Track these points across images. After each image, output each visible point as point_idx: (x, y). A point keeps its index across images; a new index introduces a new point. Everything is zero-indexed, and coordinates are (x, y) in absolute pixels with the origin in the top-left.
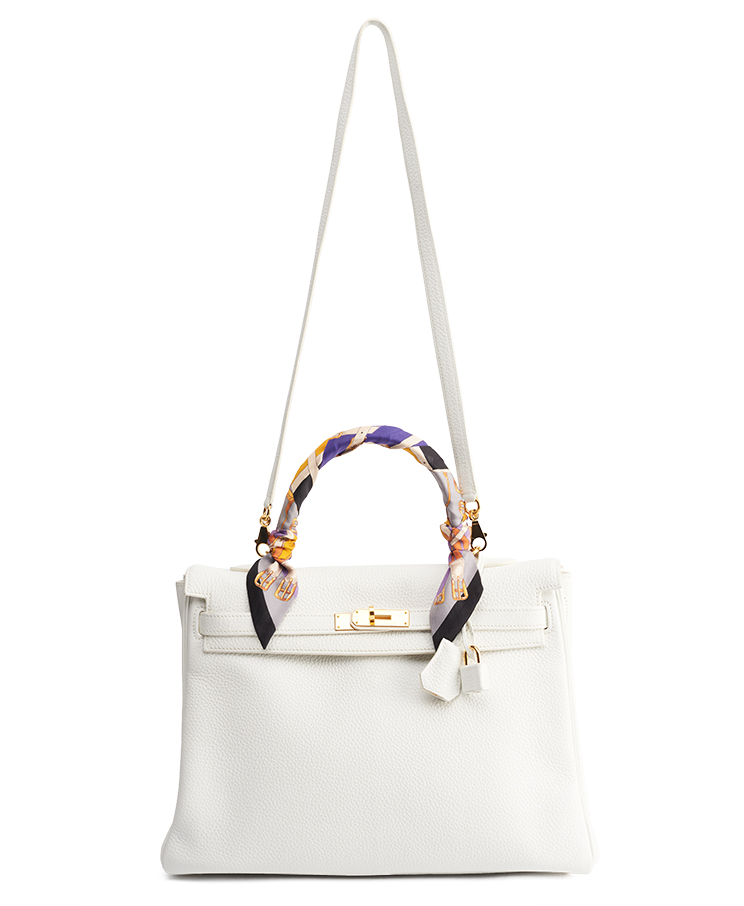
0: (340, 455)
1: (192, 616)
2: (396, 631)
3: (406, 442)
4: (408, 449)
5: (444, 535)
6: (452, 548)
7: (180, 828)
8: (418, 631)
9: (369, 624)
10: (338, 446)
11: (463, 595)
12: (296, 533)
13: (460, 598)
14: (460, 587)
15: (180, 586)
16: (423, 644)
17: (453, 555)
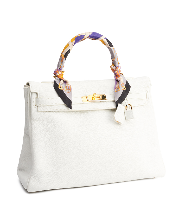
1: (33, 99)
2: (102, 101)
3: (101, 38)
6: (115, 74)
10: (79, 39)
13: (124, 90)
14: (123, 86)
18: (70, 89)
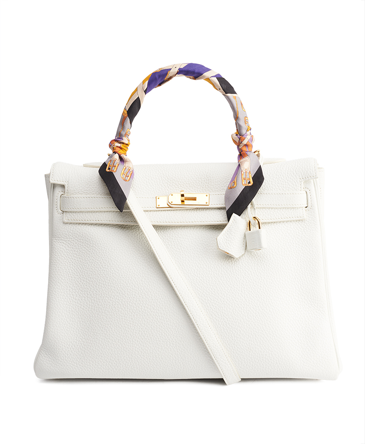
0: (160, 85)
1: (55, 198)
2: (200, 208)
3: (207, 74)
4: (208, 80)
5: (234, 141)
6: (240, 151)
7: (46, 347)
8: (215, 208)
9: (180, 203)
10: (158, 79)
11: (249, 183)
12: (129, 141)
13: (247, 185)
14: (248, 177)
15: (47, 177)
16: (219, 217)
17: (241, 155)
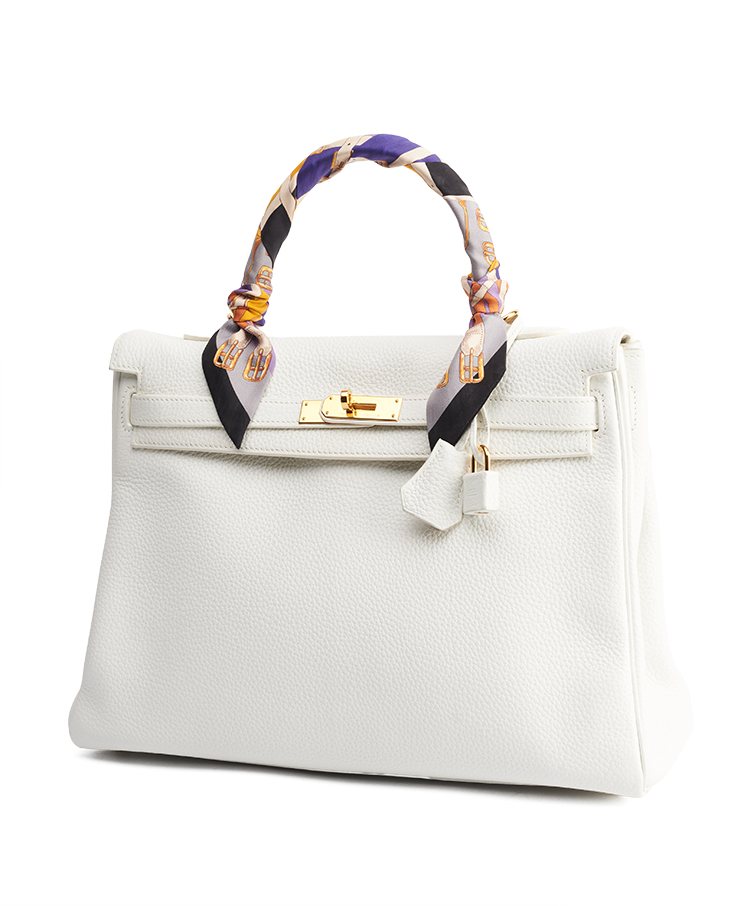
0: (327, 177)
1: (122, 399)
3: (407, 156)
4: (409, 166)
5: (466, 290)
6: (474, 310)
9: (345, 415)
10: (316, 167)
11: (477, 377)
13: (472, 380)
14: (476, 364)
17: (475, 320)
18: (266, 366)
